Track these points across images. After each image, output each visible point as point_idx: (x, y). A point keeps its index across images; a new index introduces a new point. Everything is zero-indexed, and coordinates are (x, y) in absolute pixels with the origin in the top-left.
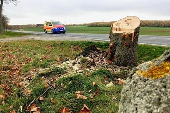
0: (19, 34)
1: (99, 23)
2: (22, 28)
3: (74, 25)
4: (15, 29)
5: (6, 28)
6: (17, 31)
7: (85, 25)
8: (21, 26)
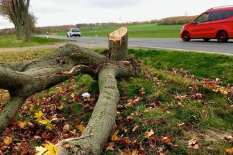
0: (50, 41)
1: (179, 17)
2: (55, 32)
3: (135, 24)
4: (45, 33)
5: (33, 31)
6: (47, 36)
7: (153, 22)
8: (53, 27)
